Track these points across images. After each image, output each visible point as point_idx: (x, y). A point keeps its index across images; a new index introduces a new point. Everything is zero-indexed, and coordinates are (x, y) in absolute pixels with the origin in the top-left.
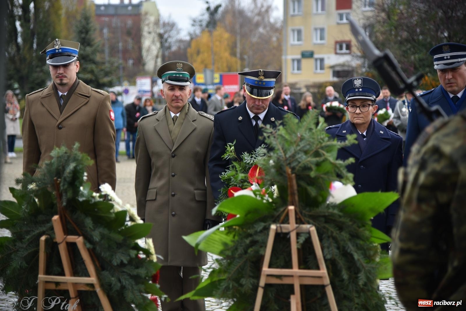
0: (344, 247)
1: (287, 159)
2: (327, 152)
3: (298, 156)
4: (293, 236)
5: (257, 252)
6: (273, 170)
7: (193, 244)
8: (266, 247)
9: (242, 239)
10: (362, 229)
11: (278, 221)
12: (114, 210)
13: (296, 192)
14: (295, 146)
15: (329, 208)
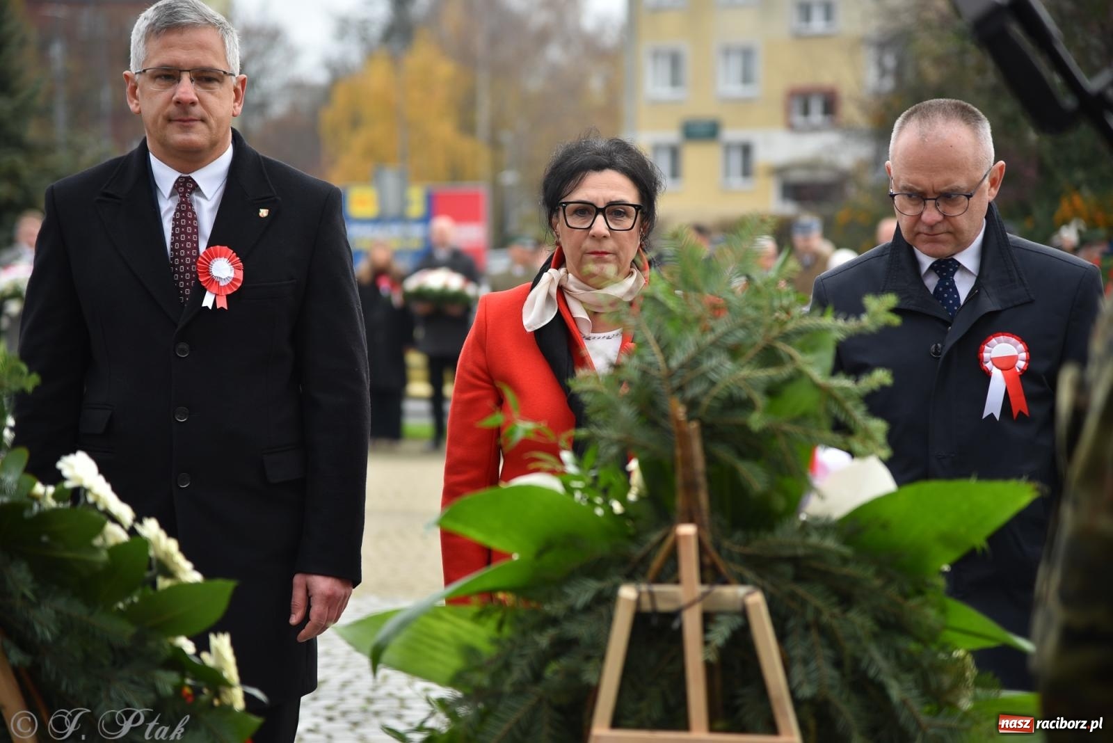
0: (856, 661)
1: (671, 374)
2: (803, 349)
3: (708, 364)
4: (692, 624)
5: (574, 675)
6: (627, 412)
8: (602, 658)
9: (524, 633)
10: (914, 602)
11: (644, 575)
12: (105, 540)
13: (701, 480)
14: (697, 331)
15: (808, 535)
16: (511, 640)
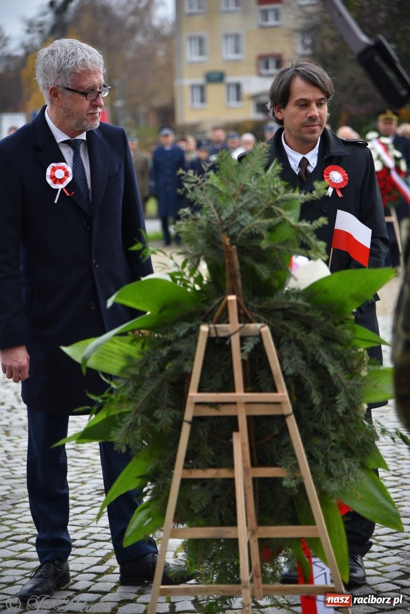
0: (313, 356)
1: (222, 223)
2: (285, 210)
3: (240, 217)
4: (235, 342)
5: (180, 368)
6: (201, 241)
7: (78, 359)
8: (193, 360)
9: (155, 349)
10: (339, 328)
11: (212, 320)
13: (238, 273)
14: (234, 202)
15: (290, 297)
16: (148, 353)
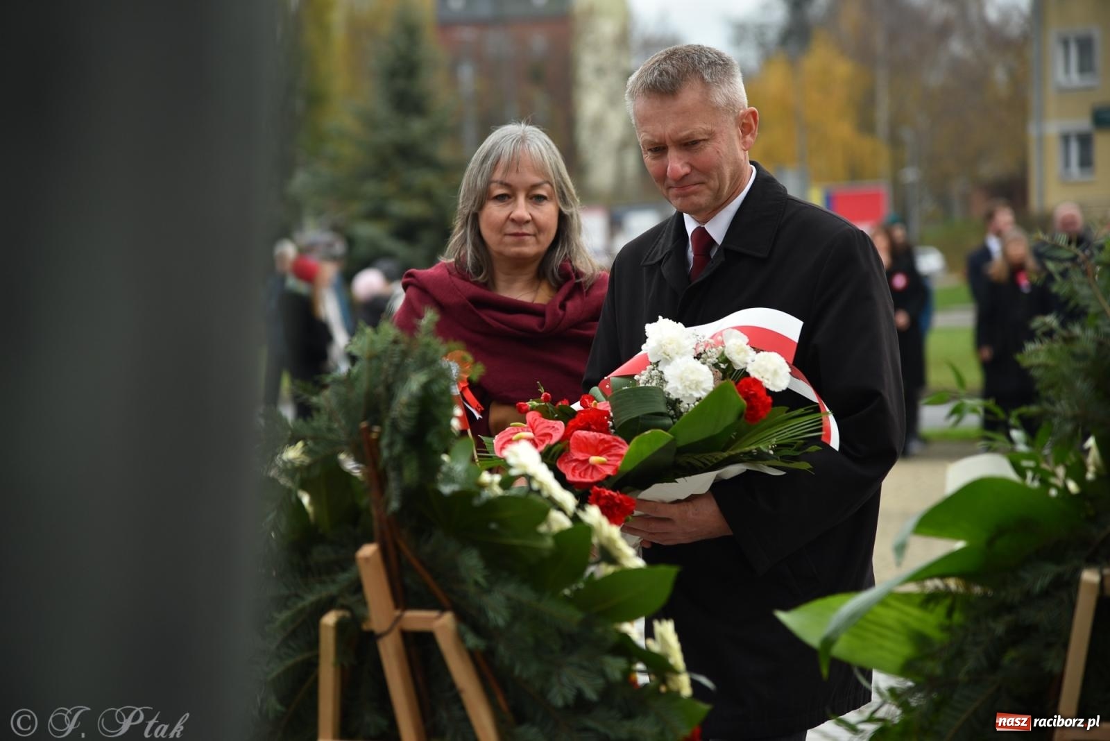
5: (1036, 663)
8: (1065, 645)
9: (977, 620)
12: (549, 526)
16: (963, 627)
